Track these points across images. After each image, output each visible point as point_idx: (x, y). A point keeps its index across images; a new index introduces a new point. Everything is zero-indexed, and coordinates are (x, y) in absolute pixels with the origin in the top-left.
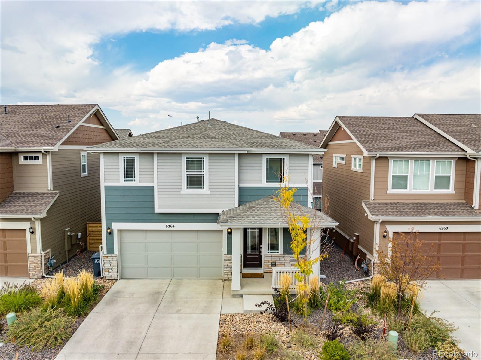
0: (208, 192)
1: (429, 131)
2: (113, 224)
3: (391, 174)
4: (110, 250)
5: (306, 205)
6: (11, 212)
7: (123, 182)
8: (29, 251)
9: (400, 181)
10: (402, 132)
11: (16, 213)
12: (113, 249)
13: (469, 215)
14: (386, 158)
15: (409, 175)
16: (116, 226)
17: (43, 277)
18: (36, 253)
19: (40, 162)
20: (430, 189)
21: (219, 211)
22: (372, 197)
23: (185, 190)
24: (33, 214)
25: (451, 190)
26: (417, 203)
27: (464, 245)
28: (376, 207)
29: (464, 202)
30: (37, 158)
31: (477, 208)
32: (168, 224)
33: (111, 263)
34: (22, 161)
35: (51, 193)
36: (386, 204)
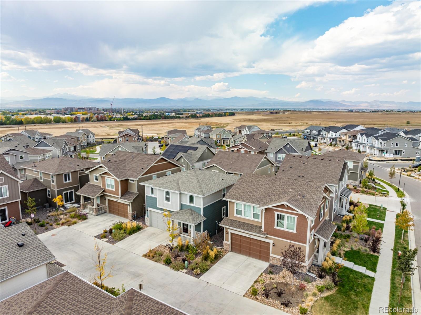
0: (171, 204)
2: (148, 208)
3: (235, 208)
7: (151, 195)
8: (129, 212)
9: (239, 212)
11: (125, 199)
12: (148, 216)
15: (242, 210)
17: (132, 220)
19: (134, 182)
20: (251, 218)
21: (174, 211)
22: (228, 216)
23: (165, 201)
24: (129, 201)
25: (260, 220)
27: (260, 246)
30: (133, 181)
31: (263, 231)
32: (162, 211)
33: (148, 220)
34: (130, 182)
35: (136, 193)
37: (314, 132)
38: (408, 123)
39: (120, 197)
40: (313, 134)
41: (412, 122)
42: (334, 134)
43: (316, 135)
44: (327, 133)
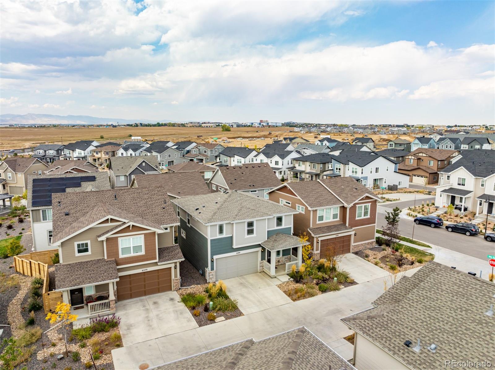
0: (256, 236)
1: (327, 191)
3: (318, 216)
4: (212, 269)
5: (290, 235)
6: (168, 260)
7: (219, 236)
8: (173, 278)
9: (321, 218)
10: (317, 193)
11: (171, 260)
12: (214, 268)
13: (346, 230)
14: (316, 210)
15: (324, 215)
16: (215, 257)
17: (180, 289)
18: (177, 277)
19: (168, 231)
20: (331, 220)
21: (260, 243)
22: (311, 226)
23: (247, 236)
24: (180, 259)
25: (338, 219)
26: (327, 226)
27: (343, 241)
28: (314, 230)
29: (343, 223)
30: (167, 229)
31: (348, 226)
32: (237, 252)
33: (212, 275)
35: (176, 246)
36: (317, 228)
37: (52, 153)
38: (102, 137)
39: (157, 260)
40: (49, 155)
41: (105, 136)
42: (82, 152)
43: (54, 156)
44: (71, 152)
